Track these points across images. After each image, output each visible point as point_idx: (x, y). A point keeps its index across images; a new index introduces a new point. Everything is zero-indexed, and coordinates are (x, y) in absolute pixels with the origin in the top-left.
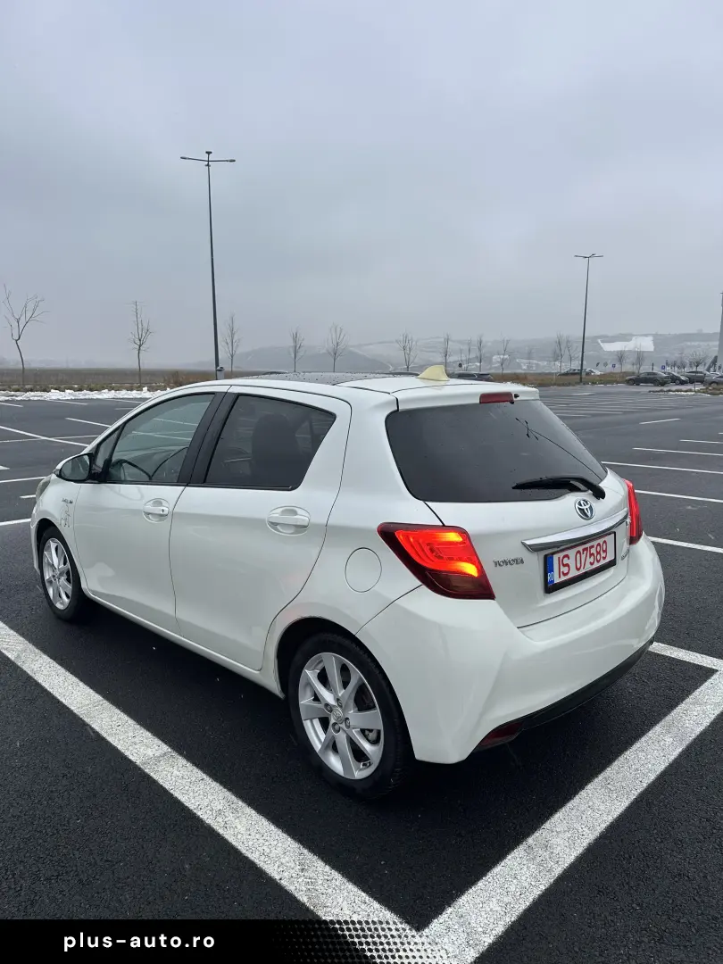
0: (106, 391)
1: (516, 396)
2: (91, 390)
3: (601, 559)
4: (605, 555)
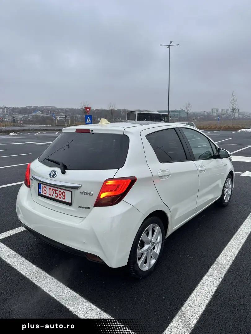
1: (92, 131)
3: (62, 198)
4: (64, 198)
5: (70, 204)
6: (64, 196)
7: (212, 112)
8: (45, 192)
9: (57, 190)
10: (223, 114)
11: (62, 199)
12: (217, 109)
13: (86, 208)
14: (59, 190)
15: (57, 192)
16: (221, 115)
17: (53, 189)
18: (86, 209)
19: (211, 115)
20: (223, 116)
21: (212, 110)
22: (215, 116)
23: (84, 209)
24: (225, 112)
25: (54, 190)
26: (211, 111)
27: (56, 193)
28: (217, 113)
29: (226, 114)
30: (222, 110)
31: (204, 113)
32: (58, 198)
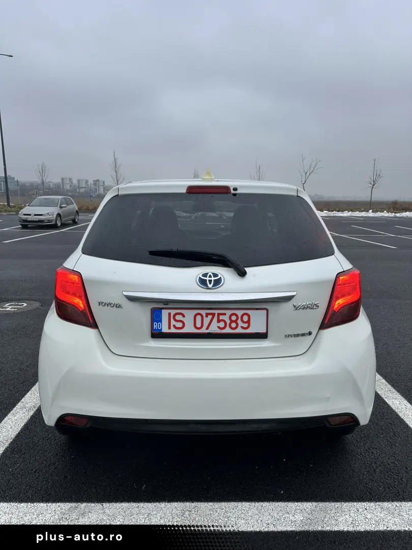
0: (347, 211)
1: (235, 189)
2: (339, 211)
3: (239, 327)
4: (245, 325)
5: (263, 336)
6: (248, 322)
7: (63, 184)
8: (179, 325)
9: (225, 314)
10: (82, 188)
11: (239, 330)
12: (70, 179)
13: (303, 335)
14: (229, 313)
15: (221, 317)
16: (78, 189)
17: (207, 315)
18: (303, 337)
19: (61, 187)
20: (82, 190)
21: (63, 179)
22: (68, 191)
23: (300, 338)
24: (84, 186)
25: (213, 315)
26: (59, 181)
27: (219, 321)
28: (70, 186)
29: (85, 188)
30: (79, 181)
31: (50, 185)
32: (228, 330)
